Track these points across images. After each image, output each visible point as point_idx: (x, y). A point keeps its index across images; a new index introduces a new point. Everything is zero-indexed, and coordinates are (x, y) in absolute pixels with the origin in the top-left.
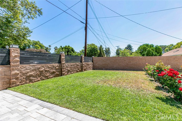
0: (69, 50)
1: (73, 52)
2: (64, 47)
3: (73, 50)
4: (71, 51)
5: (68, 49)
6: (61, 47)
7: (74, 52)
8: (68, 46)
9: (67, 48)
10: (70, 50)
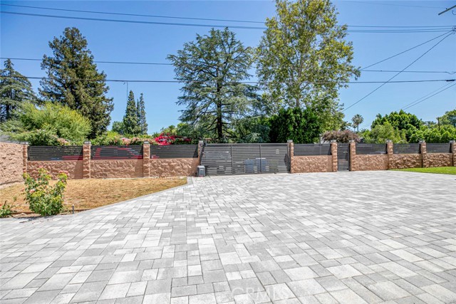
0: (404, 122)
1: (415, 128)
2: (386, 116)
3: (414, 121)
4: (409, 124)
5: (401, 121)
6: (380, 116)
7: (417, 127)
8: (398, 112)
9: (397, 118)
10: (406, 123)
